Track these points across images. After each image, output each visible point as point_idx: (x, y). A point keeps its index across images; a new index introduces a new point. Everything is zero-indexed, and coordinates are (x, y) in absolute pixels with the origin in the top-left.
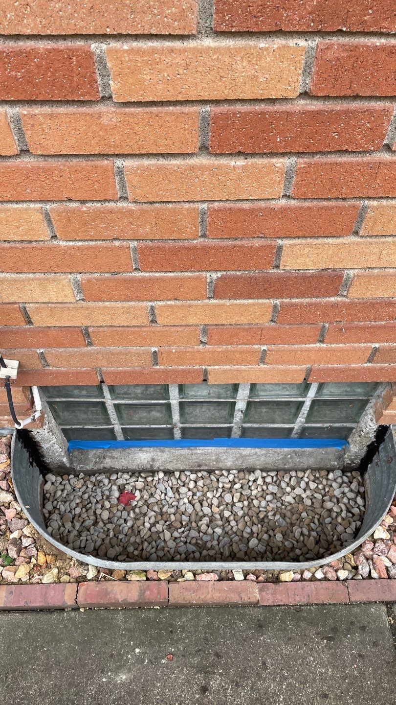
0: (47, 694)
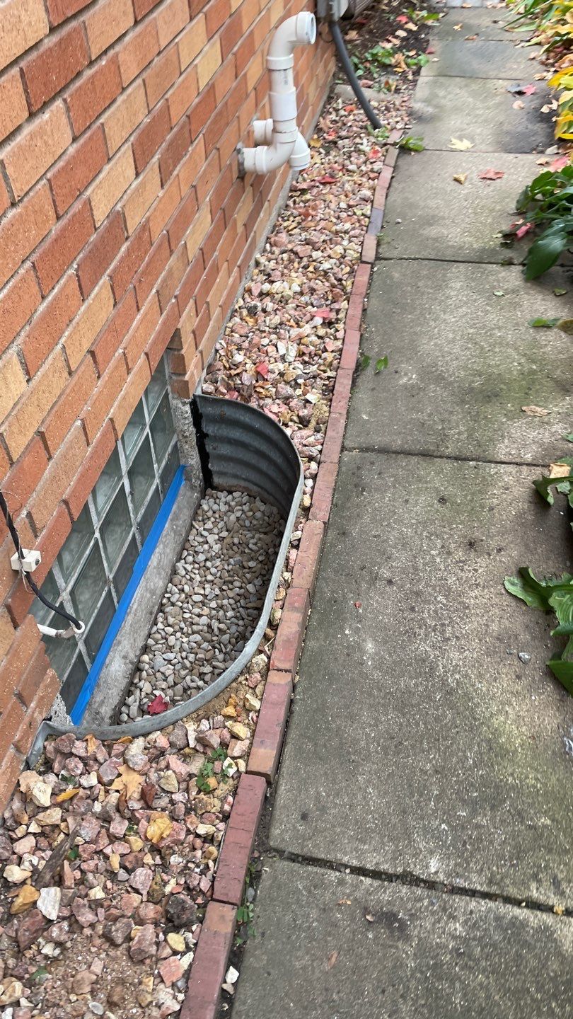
0: (377, 719)
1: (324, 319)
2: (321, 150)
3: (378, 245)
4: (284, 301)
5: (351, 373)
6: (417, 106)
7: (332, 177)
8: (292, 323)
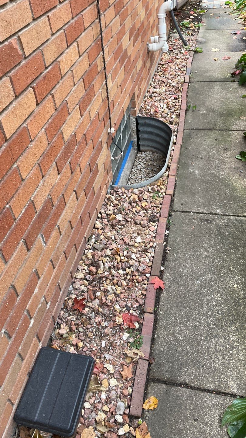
0: (200, 186)
1: (174, 97)
2: (168, 53)
3: (190, 78)
4: (160, 94)
5: (185, 110)
6: (199, 39)
7: (172, 60)
8: (164, 99)
